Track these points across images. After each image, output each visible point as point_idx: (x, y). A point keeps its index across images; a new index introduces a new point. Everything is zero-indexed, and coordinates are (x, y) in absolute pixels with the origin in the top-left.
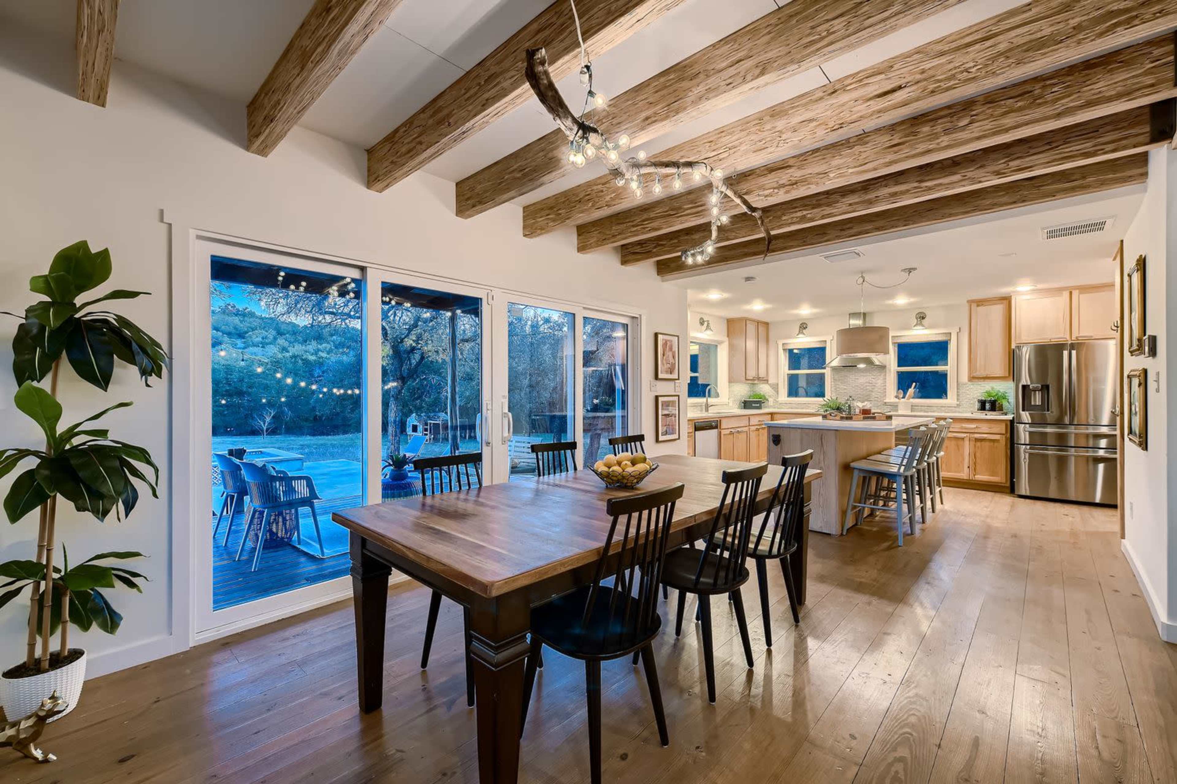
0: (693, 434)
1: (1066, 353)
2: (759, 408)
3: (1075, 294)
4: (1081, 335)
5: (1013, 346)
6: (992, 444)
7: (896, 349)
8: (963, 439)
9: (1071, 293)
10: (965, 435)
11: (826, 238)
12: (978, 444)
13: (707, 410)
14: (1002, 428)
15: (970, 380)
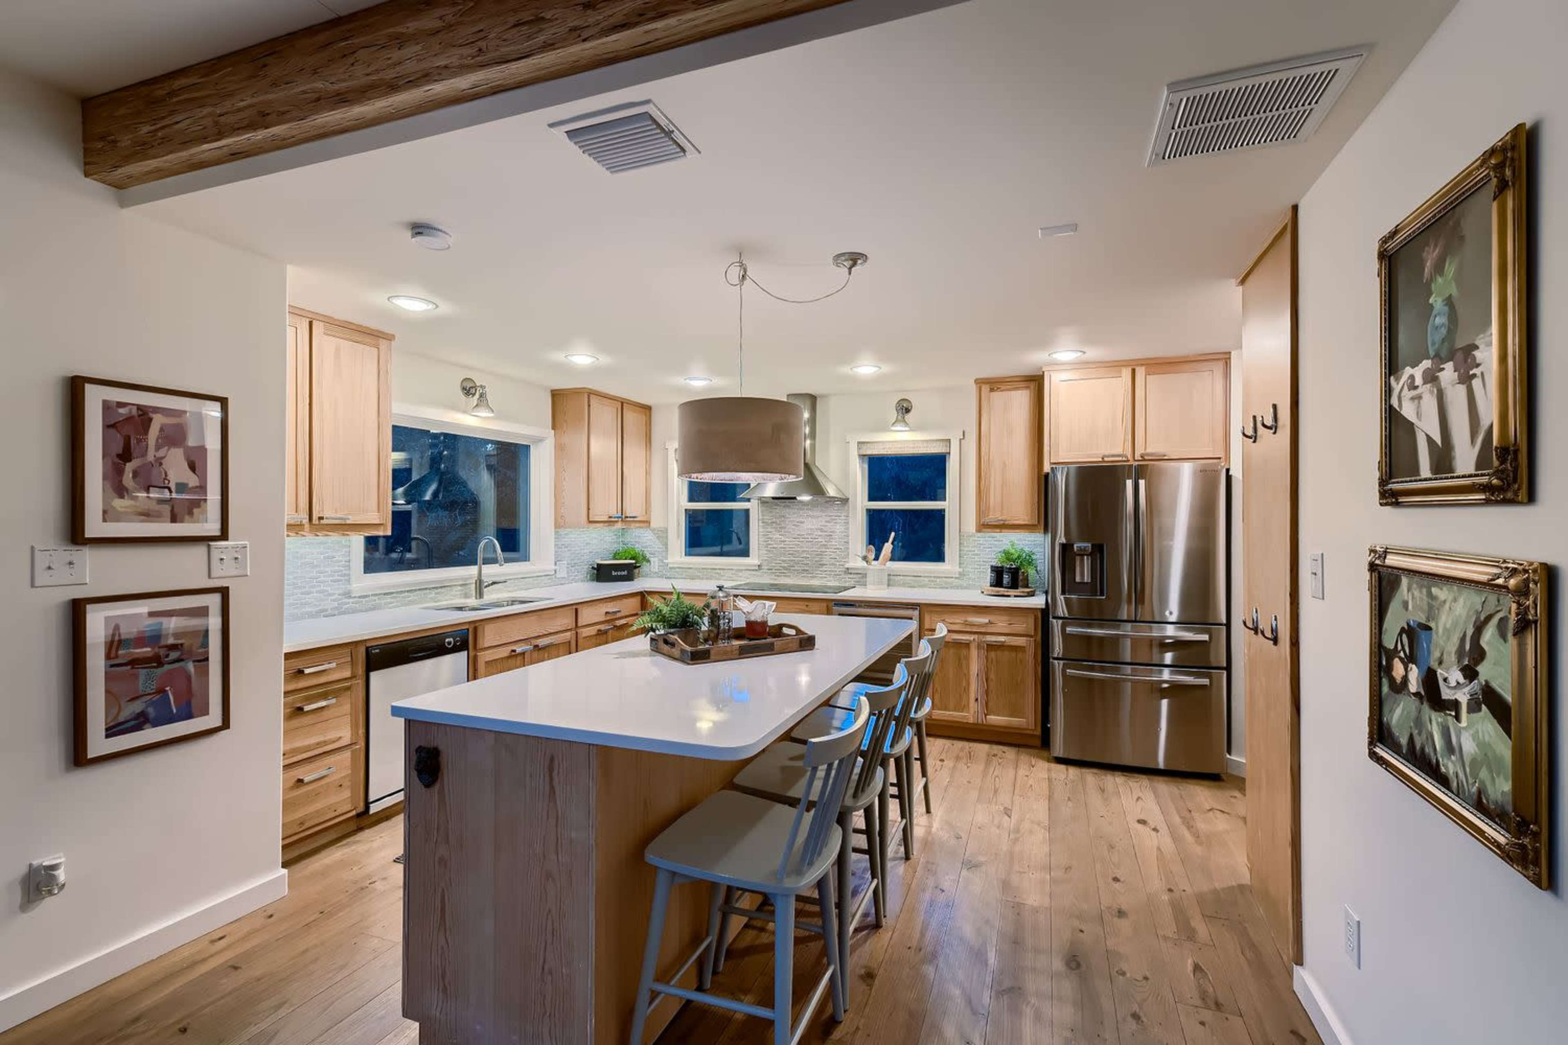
0: (361, 682)
1: (1129, 483)
2: (629, 578)
3: (1140, 372)
4: (1149, 450)
5: (1047, 468)
6: (1013, 655)
7: (866, 466)
8: (967, 645)
9: (1134, 371)
10: (971, 638)
11: (541, 38)
12: (993, 654)
13: (480, 595)
14: (1026, 625)
15: (979, 530)
